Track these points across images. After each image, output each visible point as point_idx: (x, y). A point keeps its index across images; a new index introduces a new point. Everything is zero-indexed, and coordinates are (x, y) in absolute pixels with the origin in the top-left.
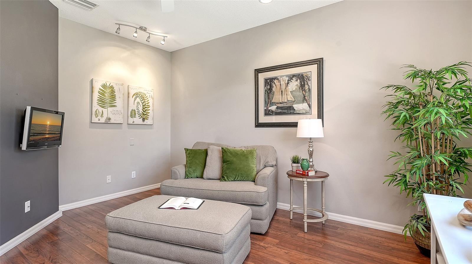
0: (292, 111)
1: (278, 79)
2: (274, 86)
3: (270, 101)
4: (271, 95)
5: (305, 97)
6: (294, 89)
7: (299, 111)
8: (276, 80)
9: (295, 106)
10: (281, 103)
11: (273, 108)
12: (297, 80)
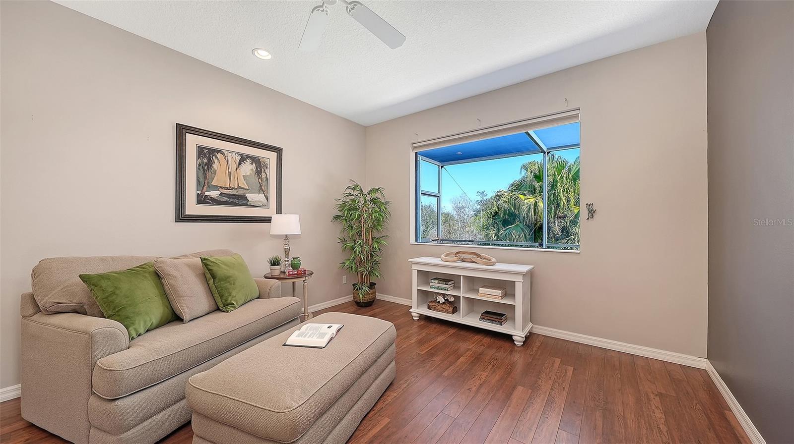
0: (244, 202)
1: (223, 154)
2: (216, 161)
3: (208, 183)
4: (209, 174)
5: (261, 186)
6: (248, 174)
7: (254, 202)
8: (219, 154)
9: (249, 196)
10: (227, 189)
11: (214, 194)
12: (252, 164)
